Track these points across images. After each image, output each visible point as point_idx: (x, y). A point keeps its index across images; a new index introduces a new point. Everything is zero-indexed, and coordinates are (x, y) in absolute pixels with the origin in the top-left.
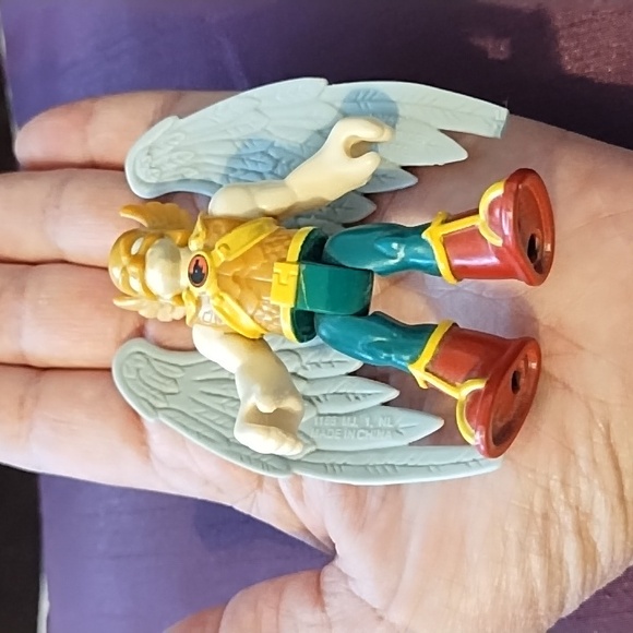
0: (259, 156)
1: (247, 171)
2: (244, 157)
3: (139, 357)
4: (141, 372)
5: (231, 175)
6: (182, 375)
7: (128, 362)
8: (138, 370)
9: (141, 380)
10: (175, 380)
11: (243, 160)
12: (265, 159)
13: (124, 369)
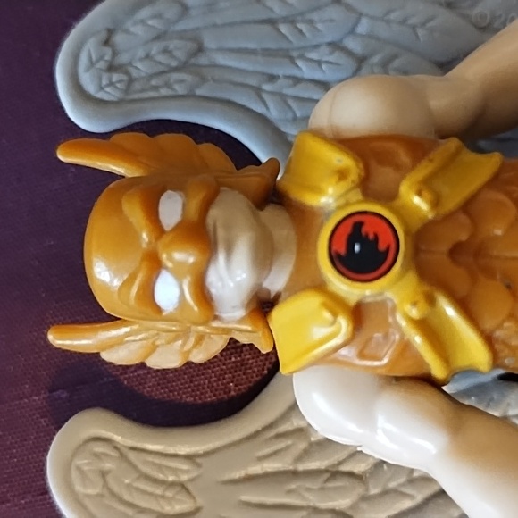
0: (325, 50)
1: (297, 80)
2: (295, 54)
3: (99, 448)
4: (109, 478)
5: (267, 87)
6: (195, 474)
7: (79, 461)
8: (104, 474)
9: (113, 494)
10: (183, 487)
11: (292, 59)
12: (336, 57)
13: (74, 474)
